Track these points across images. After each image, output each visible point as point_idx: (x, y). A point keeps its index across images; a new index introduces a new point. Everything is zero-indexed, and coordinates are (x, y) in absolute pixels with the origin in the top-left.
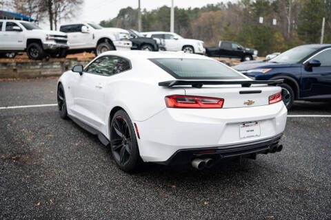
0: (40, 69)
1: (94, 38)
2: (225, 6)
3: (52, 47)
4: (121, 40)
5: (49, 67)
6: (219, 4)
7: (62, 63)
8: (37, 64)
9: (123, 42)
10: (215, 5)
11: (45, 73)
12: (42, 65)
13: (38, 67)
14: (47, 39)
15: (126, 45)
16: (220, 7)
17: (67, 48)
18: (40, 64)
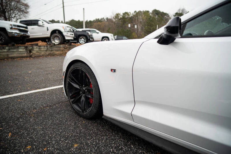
0: (7, 52)
1: (48, 30)
2: (105, 20)
3: (16, 35)
4: (68, 31)
5: (15, 50)
6: (101, 19)
7: (26, 48)
8: (4, 48)
9: (69, 33)
10: (100, 19)
11: (13, 55)
12: (9, 49)
13: (6, 50)
14: (11, 28)
15: (71, 35)
16: (102, 20)
17: (28, 36)
18: (7, 48)
